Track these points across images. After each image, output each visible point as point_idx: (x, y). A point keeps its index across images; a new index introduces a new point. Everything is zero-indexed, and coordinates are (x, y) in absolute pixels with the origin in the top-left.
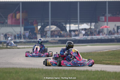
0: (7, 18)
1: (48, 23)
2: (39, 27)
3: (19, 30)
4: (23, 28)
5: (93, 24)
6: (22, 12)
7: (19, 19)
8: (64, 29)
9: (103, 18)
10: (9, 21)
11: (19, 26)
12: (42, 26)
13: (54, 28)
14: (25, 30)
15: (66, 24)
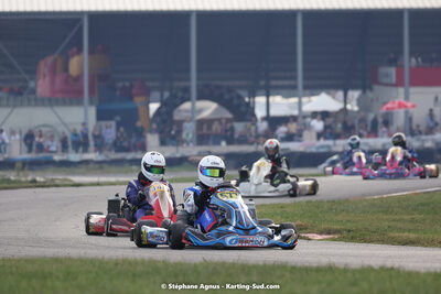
0: (33, 73)
1: (187, 90)
2: (154, 107)
3: (79, 117)
4: (92, 111)
5: (354, 94)
6: (91, 52)
7: (79, 78)
8: (246, 113)
9: (392, 71)
10: (42, 86)
11: (79, 103)
12: (164, 104)
13: (208, 108)
14: (101, 116)
15: (253, 94)
